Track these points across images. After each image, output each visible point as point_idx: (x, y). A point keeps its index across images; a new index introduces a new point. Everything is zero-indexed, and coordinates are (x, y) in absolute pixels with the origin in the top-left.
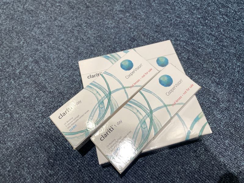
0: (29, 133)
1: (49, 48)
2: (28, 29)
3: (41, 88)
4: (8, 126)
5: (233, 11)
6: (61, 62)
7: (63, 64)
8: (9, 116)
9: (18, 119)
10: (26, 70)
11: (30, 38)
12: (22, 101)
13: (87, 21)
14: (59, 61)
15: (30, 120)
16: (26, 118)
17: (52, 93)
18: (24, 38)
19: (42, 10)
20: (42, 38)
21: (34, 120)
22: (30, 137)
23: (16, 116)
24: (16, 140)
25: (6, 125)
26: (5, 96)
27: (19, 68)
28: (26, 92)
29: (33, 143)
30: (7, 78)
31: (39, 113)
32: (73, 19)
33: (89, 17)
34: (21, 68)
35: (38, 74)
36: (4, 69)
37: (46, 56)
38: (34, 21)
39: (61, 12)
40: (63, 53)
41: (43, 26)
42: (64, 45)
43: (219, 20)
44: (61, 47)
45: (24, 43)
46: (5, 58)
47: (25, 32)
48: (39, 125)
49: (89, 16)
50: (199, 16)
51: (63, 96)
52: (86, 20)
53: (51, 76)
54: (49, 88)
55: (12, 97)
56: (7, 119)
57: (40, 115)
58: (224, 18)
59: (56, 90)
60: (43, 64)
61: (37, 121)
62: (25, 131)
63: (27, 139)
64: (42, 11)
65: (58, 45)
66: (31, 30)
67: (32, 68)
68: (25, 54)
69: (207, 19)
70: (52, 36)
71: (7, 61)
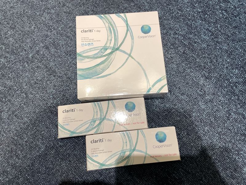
0: (42, 111)
1: (58, 35)
2: (38, 14)
3: (51, 72)
4: (25, 105)
5: (233, 7)
6: (69, 49)
7: (70, 51)
8: (25, 96)
9: (32, 99)
10: (38, 55)
11: (40, 23)
12: (36, 83)
14: (67, 48)
15: (43, 100)
16: (39, 99)
17: (61, 78)
18: (35, 23)
20: (51, 24)
21: (46, 100)
22: (43, 115)
23: (31, 96)
24: (32, 116)
25: (23, 103)
26: (21, 78)
27: (31, 53)
28: (38, 75)
29: (46, 120)
30: (21, 61)
31: (50, 95)
34: (33, 52)
35: (49, 59)
36: (18, 53)
37: (56, 43)
40: (70, 40)
41: (53, 11)
42: (72, 33)
43: (218, 15)
44: (69, 34)
45: (35, 28)
46: (18, 42)
47: (36, 16)
48: (51, 105)
50: (200, 10)
51: (71, 81)
53: (60, 62)
54: (59, 73)
55: (26, 79)
56: (23, 98)
57: (51, 96)
58: (222, 14)
59: (65, 75)
60: (53, 50)
61: (49, 101)
62: (39, 109)
63: (41, 116)
65: (66, 32)
66: (41, 15)
67: (43, 53)
68: (36, 39)
69: (206, 14)
70: (61, 23)
71: (20, 45)
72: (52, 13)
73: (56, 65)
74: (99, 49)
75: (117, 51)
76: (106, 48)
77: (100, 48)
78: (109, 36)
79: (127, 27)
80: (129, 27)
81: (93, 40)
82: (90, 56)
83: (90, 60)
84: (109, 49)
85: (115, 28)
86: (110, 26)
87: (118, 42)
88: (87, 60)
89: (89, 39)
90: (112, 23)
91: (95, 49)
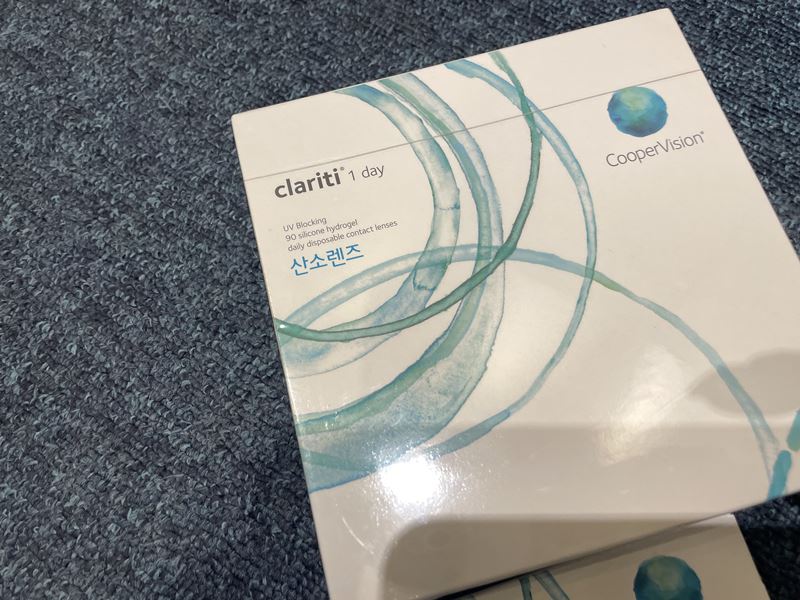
1: (147, 234)
2: (28, 146)
6: (219, 300)
7: (230, 306)
10: (54, 364)
11: (46, 193)
13: (309, 70)
14: (207, 293)
18: (16, 198)
19: (82, 45)
20: (103, 183)
27: (14, 360)
32: (241, 69)
33: (314, 50)
34: (26, 354)
35: (116, 375)
37: (141, 277)
38: (54, 102)
39: (177, 42)
41: (103, 120)
44: (206, 220)
45: (19, 221)
47: (20, 162)
49: (314, 42)
52: (302, 63)
53: (185, 382)
60: (131, 321)
64: (85, 49)
65: (191, 213)
66: (46, 152)
67: (80, 347)
68: (32, 282)
70: (154, 169)
72: (98, 129)
73: (161, 403)
74: (401, 273)
75: (507, 262)
76: (436, 257)
77: (401, 266)
78: (436, 185)
79: (530, 118)
80: (538, 118)
81: (354, 229)
82: (360, 326)
83: (362, 349)
84: (460, 260)
85: (461, 138)
86: (433, 133)
87: (499, 213)
88: (343, 352)
89: (331, 224)
90: (441, 114)
91: (377, 275)
